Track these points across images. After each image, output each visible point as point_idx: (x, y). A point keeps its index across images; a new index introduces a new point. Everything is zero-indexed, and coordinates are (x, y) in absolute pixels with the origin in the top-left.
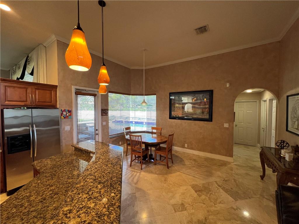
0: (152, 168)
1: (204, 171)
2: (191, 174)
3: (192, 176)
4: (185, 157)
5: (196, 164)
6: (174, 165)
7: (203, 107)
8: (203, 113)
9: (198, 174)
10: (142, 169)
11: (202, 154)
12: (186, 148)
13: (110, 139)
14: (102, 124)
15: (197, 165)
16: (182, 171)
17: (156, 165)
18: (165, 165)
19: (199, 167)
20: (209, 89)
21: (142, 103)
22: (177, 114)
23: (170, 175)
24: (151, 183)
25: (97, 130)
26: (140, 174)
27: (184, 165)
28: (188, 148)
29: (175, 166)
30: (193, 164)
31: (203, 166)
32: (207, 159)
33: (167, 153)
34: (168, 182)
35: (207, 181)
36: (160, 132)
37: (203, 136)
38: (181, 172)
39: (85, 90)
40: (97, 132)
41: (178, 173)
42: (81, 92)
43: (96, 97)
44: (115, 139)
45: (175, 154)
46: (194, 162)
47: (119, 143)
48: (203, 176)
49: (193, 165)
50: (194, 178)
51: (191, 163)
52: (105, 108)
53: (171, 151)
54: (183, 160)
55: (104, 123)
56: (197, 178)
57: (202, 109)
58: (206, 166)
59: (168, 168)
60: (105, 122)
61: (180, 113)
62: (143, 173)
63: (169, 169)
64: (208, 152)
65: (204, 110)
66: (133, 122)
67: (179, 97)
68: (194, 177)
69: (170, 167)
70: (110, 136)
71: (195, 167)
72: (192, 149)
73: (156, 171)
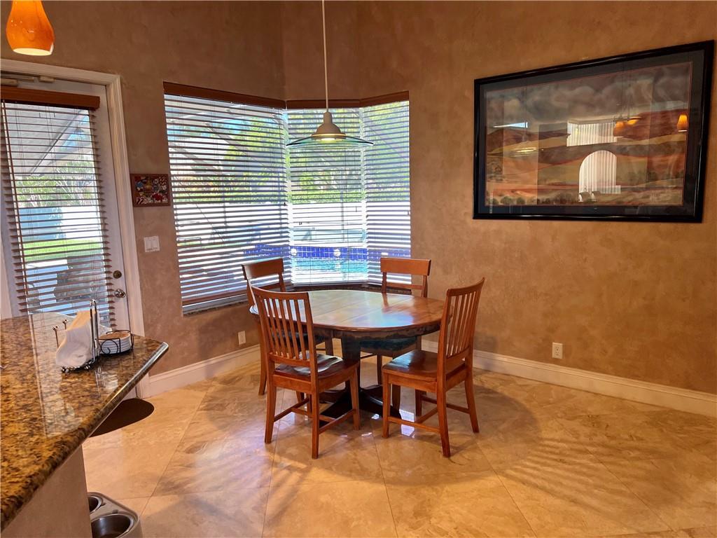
0: (365, 452)
1: (636, 477)
2: (558, 489)
3: (564, 497)
4: (549, 403)
5: (595, 439)
6: (479, 443)
7: (655, 141)
8: (651, 175)
9: (596, 487)
10: (316, 455)
11: (638, 391)
12: (556, 361)
13: (189, 319)
14: (140, 245)
15: (604, 445)
16: (516, 470)
17: (390, 440)
18: (436, 442)
19: (610, 455)
20: (690, 37)
21: (320, 130)
22: (513, 191)
23: (447, 488)
24: (346, 522)
25: (118, 275)
26: (302, 479)
27: (535, 441)
28: (567, 361)
29: (487, 446)
30: (582, 439)
31: (637, 449)
32: (660, 418)
33: (441, 379)
34: (433, 521)
35: (642, 529)
36: (421, 283)
37: (644, 298)
38: (507, 476)
39: (39, 76)
40: (119, 284)
41: (492, 481)
42: (15, 86)
43: (101, 113)
44: (210, 316)
45: (499, 390)
46: (587, 430)
47: (235, 336)
48: (624, 500)
49: (582, 444)
50: (575, 508)
51: (576, 434)
52: (152, 168)
53: (464, 372)
54: (534, 421)
55: (152, 243)
56: (586, 506)
57: (649, 156)
58: (653, 452)
59: (447, 453)
60: (157, 237)
61: (527, 186)
62: (318, 474)
63: (452, 458)
64: (673, 383)
65: (657, 160)
66: (332, 249)
67: (522, 102)
68: (575, 501)
69: (459, 449)
70: (186, 303)
71: (587, 452)
72: (588, 365)
73: (385, 464)
